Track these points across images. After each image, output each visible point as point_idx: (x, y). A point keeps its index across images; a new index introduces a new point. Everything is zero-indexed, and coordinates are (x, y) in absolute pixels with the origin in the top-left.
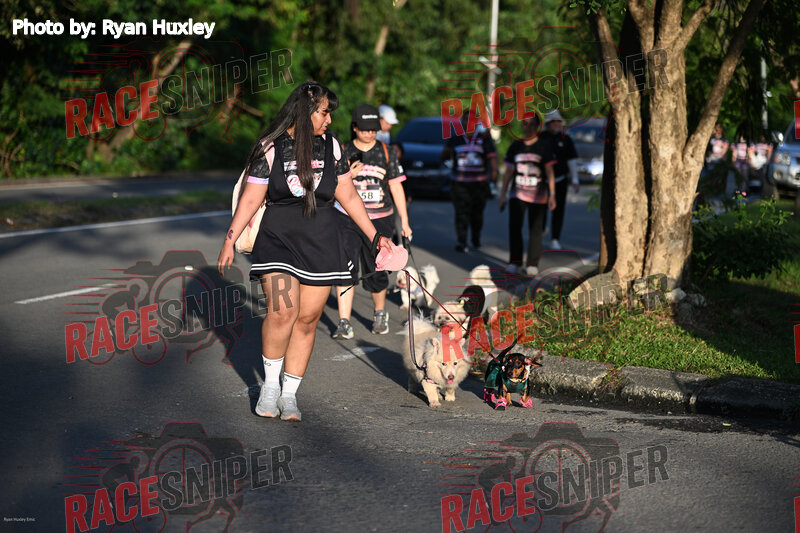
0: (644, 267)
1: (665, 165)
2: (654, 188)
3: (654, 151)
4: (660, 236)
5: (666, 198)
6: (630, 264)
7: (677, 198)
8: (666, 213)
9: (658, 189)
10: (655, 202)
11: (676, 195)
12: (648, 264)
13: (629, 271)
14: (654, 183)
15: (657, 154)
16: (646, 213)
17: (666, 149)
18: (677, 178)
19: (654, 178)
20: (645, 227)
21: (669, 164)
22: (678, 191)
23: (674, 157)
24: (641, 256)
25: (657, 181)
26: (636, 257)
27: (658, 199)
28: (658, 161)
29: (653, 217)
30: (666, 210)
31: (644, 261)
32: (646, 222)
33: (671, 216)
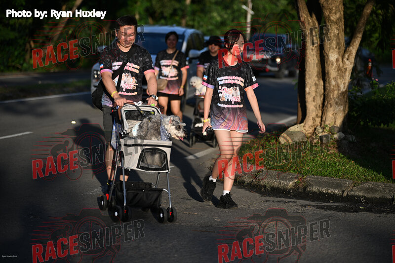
0: (321, 120)
1: (332, 64)
2: (326, 77)
3: (327, 57)
4: (330, 104)
5: (333, 83)
6: (314, 119)
7: (340, 83)
8: (333, 91)
9: (329, 77)
10: (327, 85)
11: (339, 81)
12: (324, 119)
13: (313, 123)
14: (327, 74)
15: (328, 58)
16: (323, 91)
17: (333, 55)
18: (339, 72)
19: (326, 72)
20: (322, 99)
21: (335, 64)
22: (340, 79)
23: (337, 60)
24: (320, 114)
25: (328, 73)
26: (317, 115)
27: (329, 83)
28: (329, 62)
29: (326, 93)
30: (333, 89)
31: (322, 117)
32: (323, 96)
33: (336, 92)
